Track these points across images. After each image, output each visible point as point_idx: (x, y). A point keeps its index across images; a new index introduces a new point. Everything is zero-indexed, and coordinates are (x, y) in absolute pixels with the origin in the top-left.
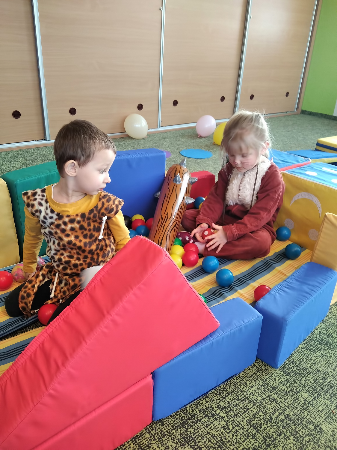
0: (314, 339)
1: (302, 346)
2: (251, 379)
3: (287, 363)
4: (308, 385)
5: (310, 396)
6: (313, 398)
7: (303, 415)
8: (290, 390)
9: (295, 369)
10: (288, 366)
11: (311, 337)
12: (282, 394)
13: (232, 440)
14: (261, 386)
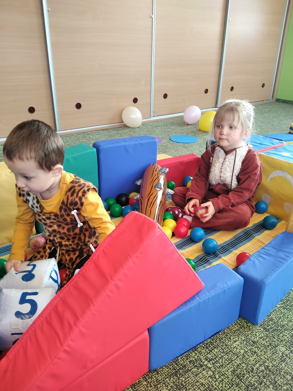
0: (290, 299)
1: (279, 306)
2: (234, 334)
3: (267, 321)
4: (285, 340)
5: (287, 349)
6: (290, 351)
7: (281, 366)
8: (269, 344)
9: (273, 326)
10: (267, 323)
11: (288, 298)
12: (262, 348)
13: (218, 388)
14: (243, 341)
